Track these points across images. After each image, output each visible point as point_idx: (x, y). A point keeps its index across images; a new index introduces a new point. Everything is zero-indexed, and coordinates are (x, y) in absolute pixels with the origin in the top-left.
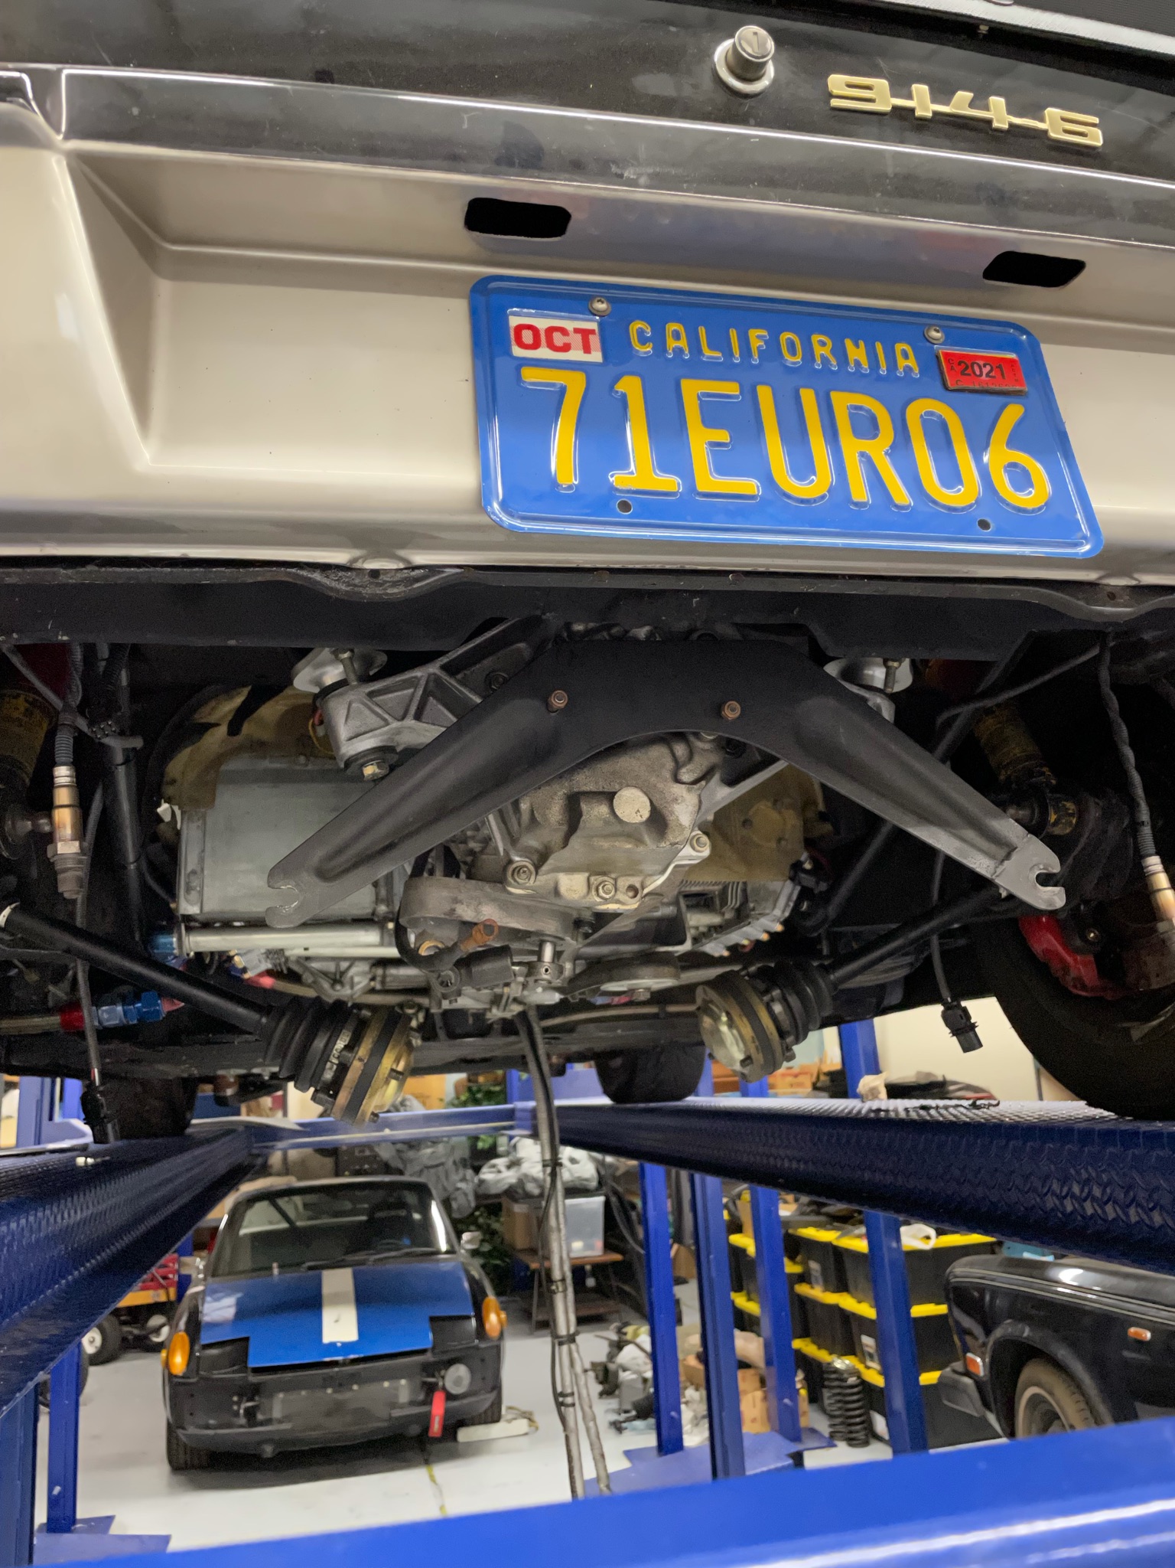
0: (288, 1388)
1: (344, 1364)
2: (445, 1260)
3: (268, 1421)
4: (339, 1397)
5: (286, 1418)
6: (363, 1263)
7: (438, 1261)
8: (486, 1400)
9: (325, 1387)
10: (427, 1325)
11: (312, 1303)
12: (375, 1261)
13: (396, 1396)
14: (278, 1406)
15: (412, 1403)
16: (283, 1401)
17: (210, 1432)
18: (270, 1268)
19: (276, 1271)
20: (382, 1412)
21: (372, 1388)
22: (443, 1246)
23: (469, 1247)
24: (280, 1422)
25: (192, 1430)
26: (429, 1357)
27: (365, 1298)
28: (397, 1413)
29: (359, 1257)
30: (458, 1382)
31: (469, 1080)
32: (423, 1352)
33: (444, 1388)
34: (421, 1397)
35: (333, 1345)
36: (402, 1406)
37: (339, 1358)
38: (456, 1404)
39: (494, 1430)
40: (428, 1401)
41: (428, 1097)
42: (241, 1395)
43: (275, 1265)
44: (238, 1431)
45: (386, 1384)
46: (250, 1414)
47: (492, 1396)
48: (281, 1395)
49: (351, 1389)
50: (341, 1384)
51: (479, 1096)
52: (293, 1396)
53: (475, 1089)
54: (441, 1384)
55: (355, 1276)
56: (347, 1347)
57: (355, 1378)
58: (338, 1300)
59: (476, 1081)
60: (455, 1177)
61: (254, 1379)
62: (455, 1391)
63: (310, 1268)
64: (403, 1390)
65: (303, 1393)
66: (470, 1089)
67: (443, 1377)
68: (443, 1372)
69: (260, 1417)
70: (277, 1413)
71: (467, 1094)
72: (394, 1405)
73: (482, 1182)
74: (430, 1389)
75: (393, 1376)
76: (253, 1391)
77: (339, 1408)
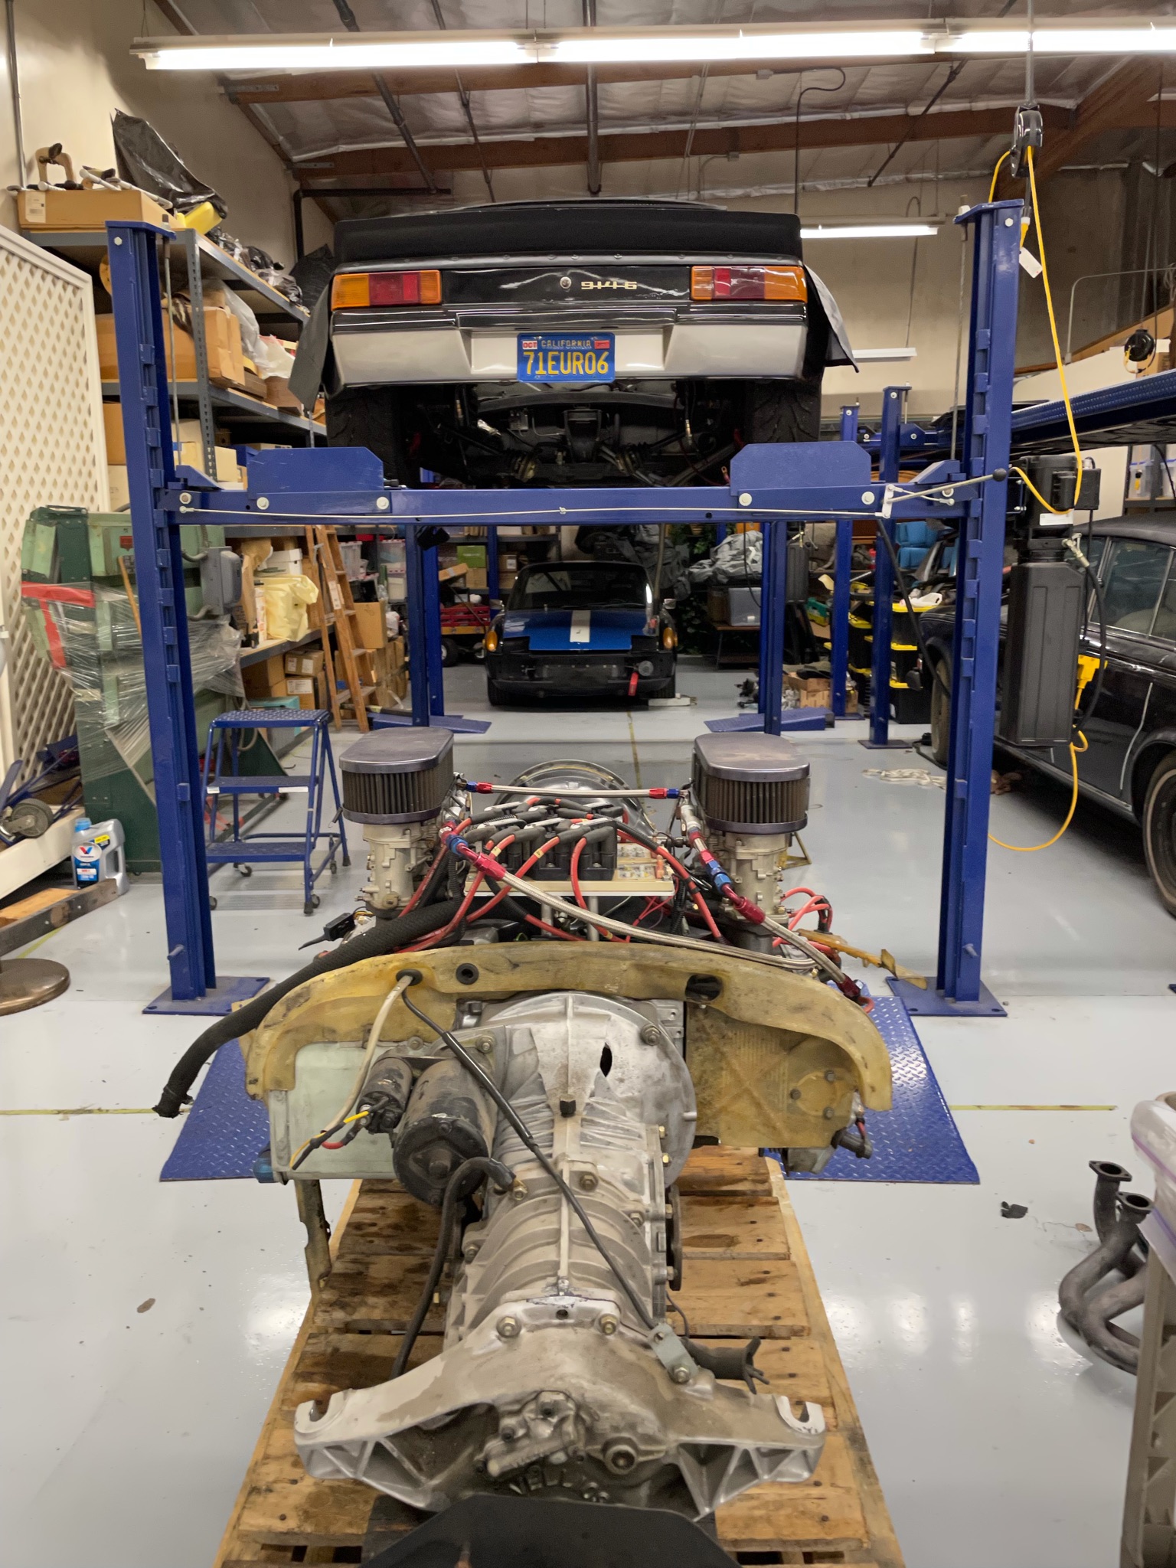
0: (552, 662)
1: (582, 653)
3: (541, 679)
4: (579, 670)
5: (550, 678)
6: (598, 608)
7: (642, 607)
8: (665, 682)
9: (570, 664)
10: (630, 640)
11: (566, 624)
12: (604, 608)
13: (611, 674)
14: (545, 671)
15: (619, 678)
16: (549, 669)
17: (510, 682)
18: (543, 608)
19: (546, 609)
20: (602, 680)
21: (596, 667)
23: (668, 607)
24: (547, 679)
25: (500, 680)
26: (629, 655)
27: (595, 625)
28: (610, 681)
29: (596, 605)
30: (646, 669)
32: (626, 652)
33: (637, 673)
34: (625, 675)
35: (575, 643)
36: (614, 679)
37: (579, 650)
38: (645, 682)
39: (670, 702)
40: (629, 678)
42: (526, 664)
43: (546, 606)
44: (525, 682)
45: (605, 666)
46: (531, 674)
47: (669, 680)
48: (547, 666)
49: (585, 667)
50: (580, 663)
52: (554, 667)
54: (635, 670)
55: (592, 615)
56: (583, 645)
57: (588, 661)
58: (580, 624)
60: (677, 573)
61: (532, 656)
62: (644, 674)
63: (566, 609)
64: (614, 670)
65: (559, 666)
67: (637, 666)
68: (637, 664)
69: (536, 676)
70: (545, 675)
72: (609, 678)
73: (692, 575)
74: (630, 672)
75: (609, 662)
76: (531, 663)
77: (578, 676)
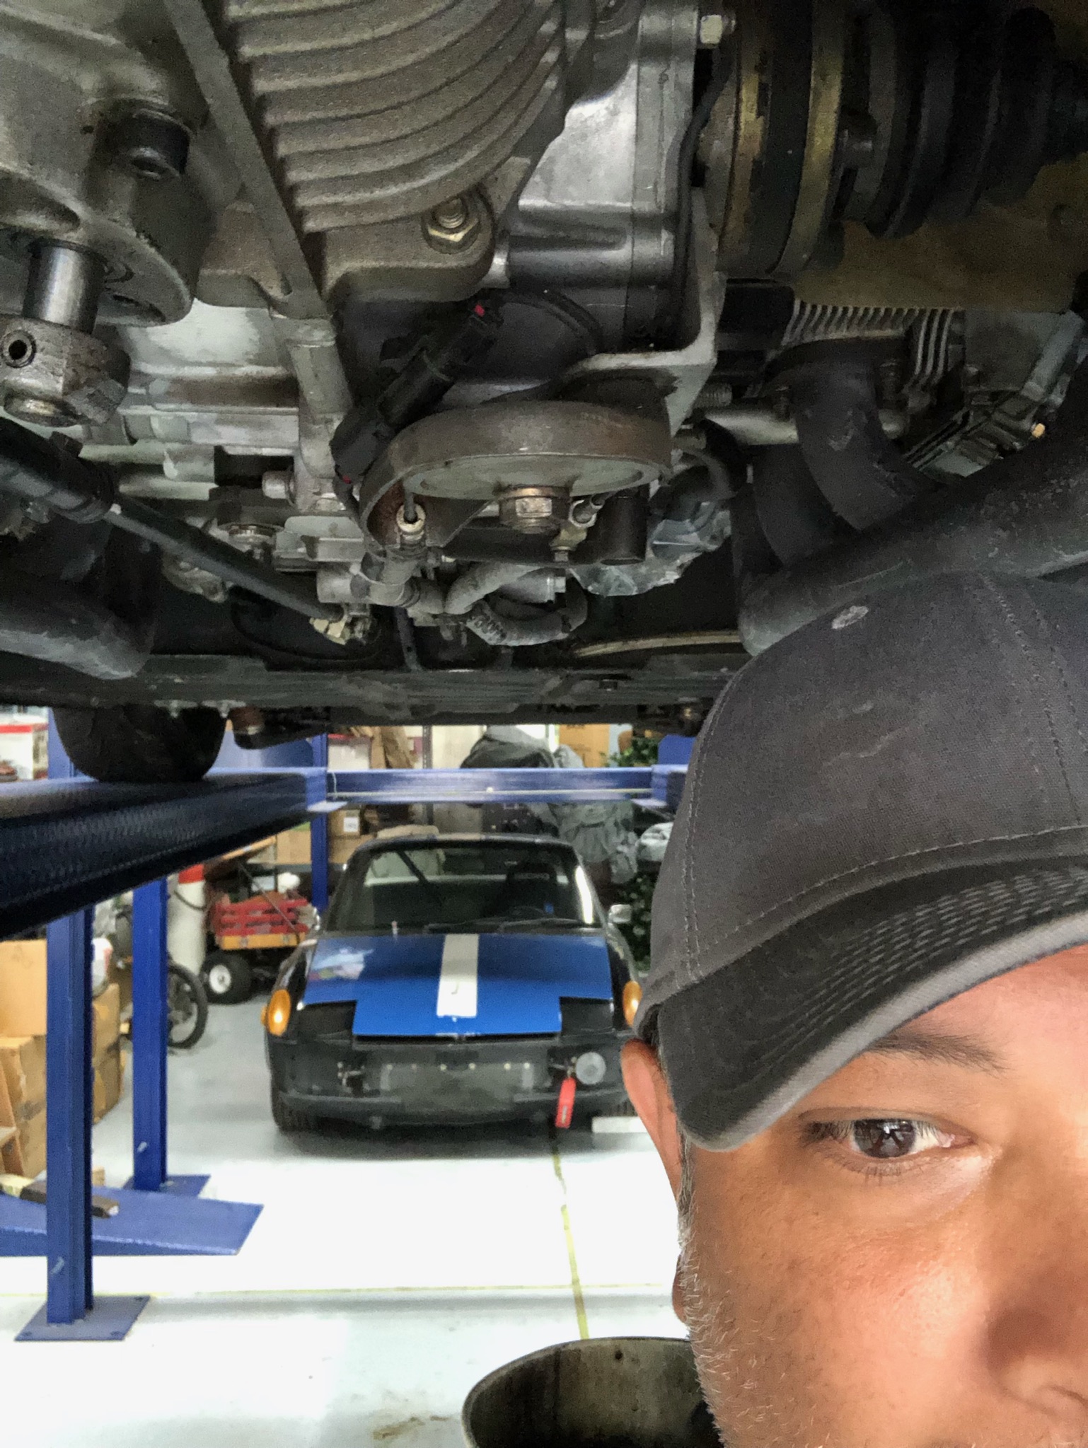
0: (399, 1059)
1: (460, 1040)
2: (588, 934)
3: (376, 1092)
4: (456, 1074)
5: (395, 1092)
6: (493, 929)
7: (580, 934)
9: (438, 1063)
10: (557, 1005)
11: (430, 970)
12: (506, 929)
13: (520, 1081)
14: (386, 1077)
15: (536, 1089)
16: (391, 1074)
17: (313, 1098)
18: (390, 927)
19: (395, 930)
20: (503, 1095)
21: (490, 1069)
22: (588, 918)
23: (619, 920)
24: (389, 1094)
25: (293, 1093)
26: (556, 1042)
27: (488, 970)
28: (519, 1098)
29: (490, 922)
30: (591, 1070)
31: (634, 734)
32: (550, 1036)
33: (574, 1076)
34: (547, 1083)
35: (447, 1019)
36: (526, 1092)
37: (455, 1035)
38: (587, 1095)
40: (555, 1089)
41: (589, 750)
42: (345, 1062)
43: (394, 924)
44: (344, 1099)
45: (507, 1066)
46: (355, 1083)
48: (389, 1067)
49: (467, 1068)
50: (457, 1061)
51: (645, 752)
52: (402, 1069)
53: (640, 743)
54: (569, 1072)
55: (482, 944)
56: (463, 1022)
57: (472, 1056)
58: (458, 969)
59: (643, 736)
60: (615, 839)
61: (359, 1047)
62: (585, 1080)
63: (433, 931)
64: (526, 1074)
65: (414, 1066)
66: (634, 744)
67: (574, 1065)
68: (573, 1060)
69: (366, 1087)
70: (385, 1083)
71: (631, 750)
72: (516, 1089)
73: (642, 847)
74: (559, 1077)
75: (516, 1057)
76: (358, 1060)
77: (453, 1087)
